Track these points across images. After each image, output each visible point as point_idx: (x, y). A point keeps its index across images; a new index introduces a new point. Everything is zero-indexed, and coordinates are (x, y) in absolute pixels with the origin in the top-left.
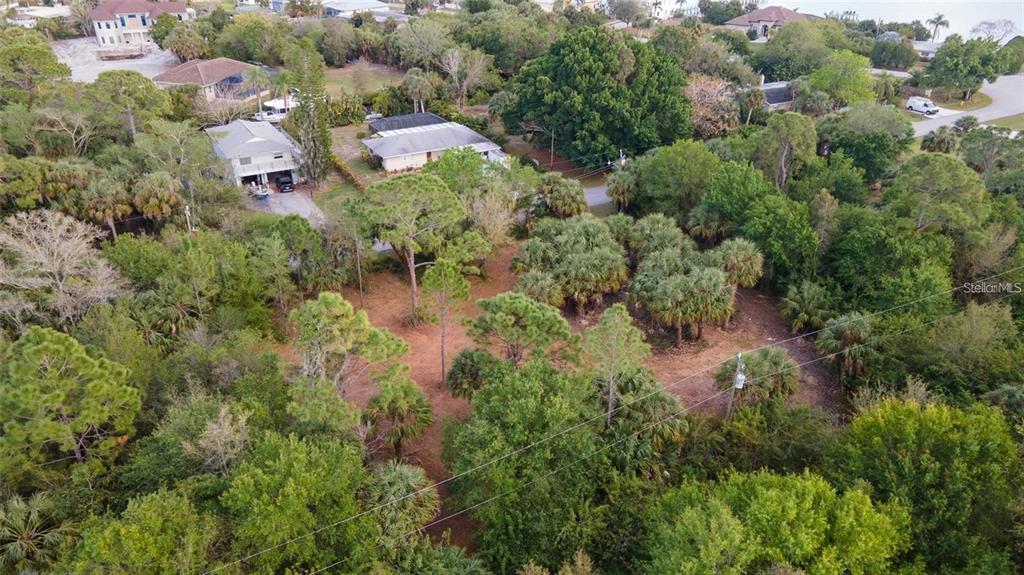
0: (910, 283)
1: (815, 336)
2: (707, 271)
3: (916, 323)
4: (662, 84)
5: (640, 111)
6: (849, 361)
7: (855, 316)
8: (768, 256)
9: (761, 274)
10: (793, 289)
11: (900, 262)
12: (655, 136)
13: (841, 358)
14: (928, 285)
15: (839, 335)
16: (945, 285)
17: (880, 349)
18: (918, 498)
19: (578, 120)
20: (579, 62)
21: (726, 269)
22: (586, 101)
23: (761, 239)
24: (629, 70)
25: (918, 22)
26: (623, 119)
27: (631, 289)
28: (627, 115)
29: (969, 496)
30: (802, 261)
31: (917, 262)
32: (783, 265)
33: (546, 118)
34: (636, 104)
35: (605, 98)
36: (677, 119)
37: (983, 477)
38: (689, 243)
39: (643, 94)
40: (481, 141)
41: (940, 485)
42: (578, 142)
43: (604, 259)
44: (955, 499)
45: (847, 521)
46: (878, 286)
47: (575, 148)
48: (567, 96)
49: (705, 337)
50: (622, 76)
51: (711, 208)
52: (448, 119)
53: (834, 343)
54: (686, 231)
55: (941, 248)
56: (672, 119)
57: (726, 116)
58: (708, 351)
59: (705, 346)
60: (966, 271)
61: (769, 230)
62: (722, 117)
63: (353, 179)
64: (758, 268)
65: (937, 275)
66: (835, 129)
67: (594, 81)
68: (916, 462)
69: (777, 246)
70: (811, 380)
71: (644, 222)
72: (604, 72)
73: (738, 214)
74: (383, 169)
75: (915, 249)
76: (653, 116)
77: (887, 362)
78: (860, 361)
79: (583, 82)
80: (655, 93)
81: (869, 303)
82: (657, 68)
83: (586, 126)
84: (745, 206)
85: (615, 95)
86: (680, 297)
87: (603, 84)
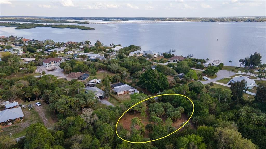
0: (203, 112)
1: (192, 120)
2: (177, 111)
3: (205, 117)
4: (164, 79)
5: (161, 84)
6: (197, 123)
7: (197, 117)
8: (184, 108)
9: (184, 111)
10: (188, 113)
11: (202, 109)
12: (164, 88)
13: (196, 122)
14: (206, 112)
15: (195, 119)
16: (208, 112)
17: (200, 121)
18: (204, 136)
19: (151, 86)
20: (150, 76)
21: (179, 111)
22: (152, 83)
23: (183, 106)
24: (158, 77)
25: (204, 59)
26: (158, 85)
27: (166, 114)
28: (159, 85)
29: (209, 136)
30: (189, 109)
31: (204, 109)
32: (187, 110)
33: (145, 85)
34: (160, 83)
35: (155, 82)
36: (167, 85)
37: (210, 134)
38: (173, 107)
39: (161, 81)
40: (133, 88)
41: (206, 135)
42: (151, 89)
43: (162, 110)
44: (208, 136)
45: (197, 138)
46: (199, 112)
47: (151, 90)
48: (149, 82)
49: (177, 121)
50: (157, 78)
51: (175, 101)
52: (125, 84)
53: (195, 120)
54: (172, 105)
55: (207, 106)
56: (166, 85)
57: (174, 83)
58: (178, 123)
59: (177, 122)
60: (211, 110)
61: (184, 105)
62: (173, 83)
63: (113, 97)
64: (183, 111)
65: (207, 111)
66: (191, 85)
67: (153, 79)
68: (204, 133)
69: (186, 107)
70: (192, 126)
71: (166, 104)
72: (154, 78)
73: (179, 102)
74: (117, 94)
75: (204, 107)
76: (163, 85)
77: (201, 123)
78: (198, 123)
79: (151, 79)
80: (163, 81)
81: (199, 115)
82: (162, 76)
83: (152, 87)
84: (180, 101)
85: (156, 81)
86: (174, 115)
87: (154, 80)
